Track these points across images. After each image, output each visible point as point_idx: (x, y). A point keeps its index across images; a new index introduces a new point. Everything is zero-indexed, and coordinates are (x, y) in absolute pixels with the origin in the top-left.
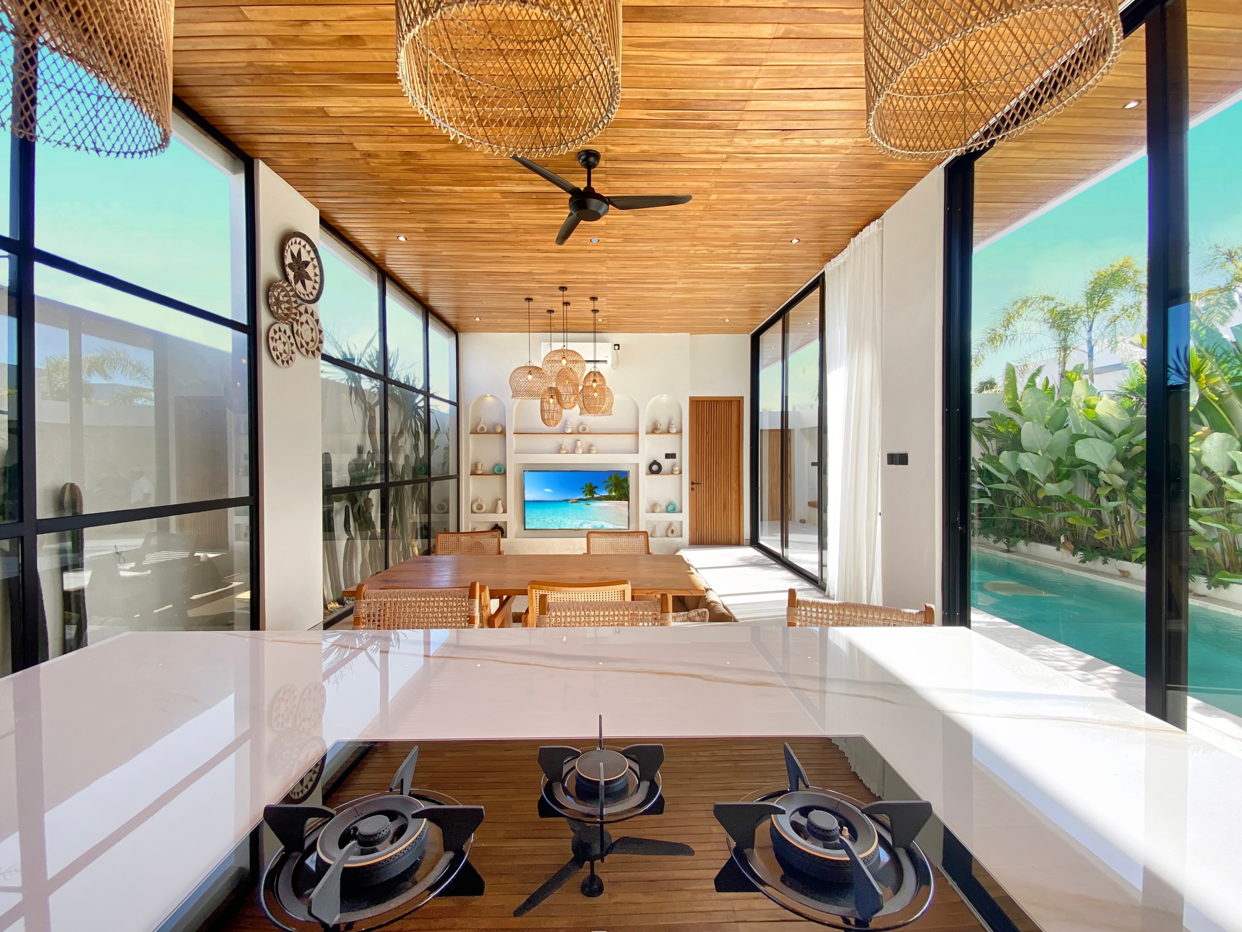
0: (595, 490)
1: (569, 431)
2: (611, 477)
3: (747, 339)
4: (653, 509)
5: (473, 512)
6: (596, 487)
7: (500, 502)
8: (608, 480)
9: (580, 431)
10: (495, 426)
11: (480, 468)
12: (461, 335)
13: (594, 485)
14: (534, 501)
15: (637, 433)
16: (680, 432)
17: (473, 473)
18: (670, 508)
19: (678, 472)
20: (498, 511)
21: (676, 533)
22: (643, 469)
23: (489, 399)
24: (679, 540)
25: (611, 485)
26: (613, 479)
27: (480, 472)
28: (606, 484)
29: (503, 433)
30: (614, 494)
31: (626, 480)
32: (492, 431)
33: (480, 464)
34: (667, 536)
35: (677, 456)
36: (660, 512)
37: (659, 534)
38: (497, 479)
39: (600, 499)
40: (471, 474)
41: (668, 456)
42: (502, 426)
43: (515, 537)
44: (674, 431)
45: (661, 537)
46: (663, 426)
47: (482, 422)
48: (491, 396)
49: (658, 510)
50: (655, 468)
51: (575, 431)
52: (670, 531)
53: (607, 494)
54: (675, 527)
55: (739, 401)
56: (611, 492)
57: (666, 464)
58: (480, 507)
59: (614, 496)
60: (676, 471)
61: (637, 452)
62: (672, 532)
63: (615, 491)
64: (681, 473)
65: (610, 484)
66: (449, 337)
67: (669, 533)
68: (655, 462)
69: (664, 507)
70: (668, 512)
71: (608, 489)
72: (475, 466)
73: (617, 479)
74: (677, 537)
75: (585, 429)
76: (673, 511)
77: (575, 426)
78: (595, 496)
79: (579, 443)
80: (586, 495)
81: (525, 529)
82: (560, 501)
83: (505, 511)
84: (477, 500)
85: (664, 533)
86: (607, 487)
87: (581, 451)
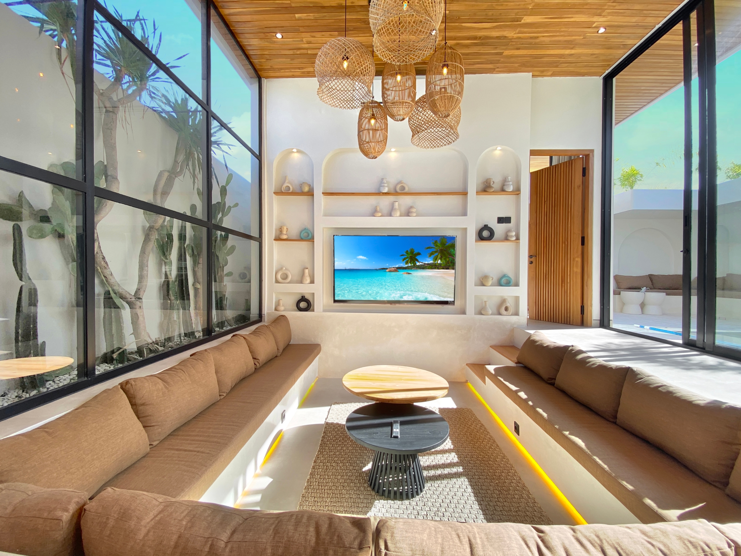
0: (417, 257)
1: (386, 190)
2: (436, 242)
3: (598, 82)
4: (482, 282)
5: (277, 282)
6: (419, 254)
7: (307, 271)
8: (432, 245)
9: (398, 190)
10: (301, 185)
11: (285, 232)
12: (264, 81)
13: (416, 252)
14: (346, 270)
15: (465, 193)
16: (517, 191)
17: (278, 239)
18: (503, 281)
19: (514, 238)
20: (305, 281)
21: (511, 310)
22: (472, 235)
23: (296, 156)
24: (514, 318)
25: (436, 252)
26: (439, 244)
27: (285, 237)
28: (430, 251)
29: (310, 193)
30: (439, 262)
31: (453, 246)
32: (298, 191)
33: (285, 228)
34: (500, 314)
35: (512, 220)
36: (491, 286)
37: (490, 313)
38: (304, 245)
39: (423, 267)
40: (276, 240)
41: (501, 220)
42: (310, 185)
43: (324, 311)
44: (511, 189)
45: (492, 314)
46: (496, 186)
47: (287, 181)
48: (299, 151)
49: (490, 283)
50: (485, 234)
51: (392, 191)
52: (503, 308)
53: (431, 262)
54: (510, 303)
55: (587, 156)
56: (436, 259)
57: (499, 229)
58: (285, 277)
59: (440, 264)
60: (512, 236)
61: (465, 214)
62: (506, 309)
63: (441, 259)
64: (518, 239)
65: (434, 250)
66: (251, 84)
67: (503, 311)
68: (486, 227)
69: (495, 279)
70: (501, 285)
71: (432, 256)
72: (280, 230)
73: (443, 244)
74: (512, 315)
75: (403, 188)
76: (508, 284)
77: (392, 186)
78: (418, 264)
79: (397, 204)
80: (407, 263)
81: (335, 301)
82: (376, 270)
83: (312, 282)
84: (282, 269)
85: (495, 311)
86: (431, 254)
87: (398, 214)
